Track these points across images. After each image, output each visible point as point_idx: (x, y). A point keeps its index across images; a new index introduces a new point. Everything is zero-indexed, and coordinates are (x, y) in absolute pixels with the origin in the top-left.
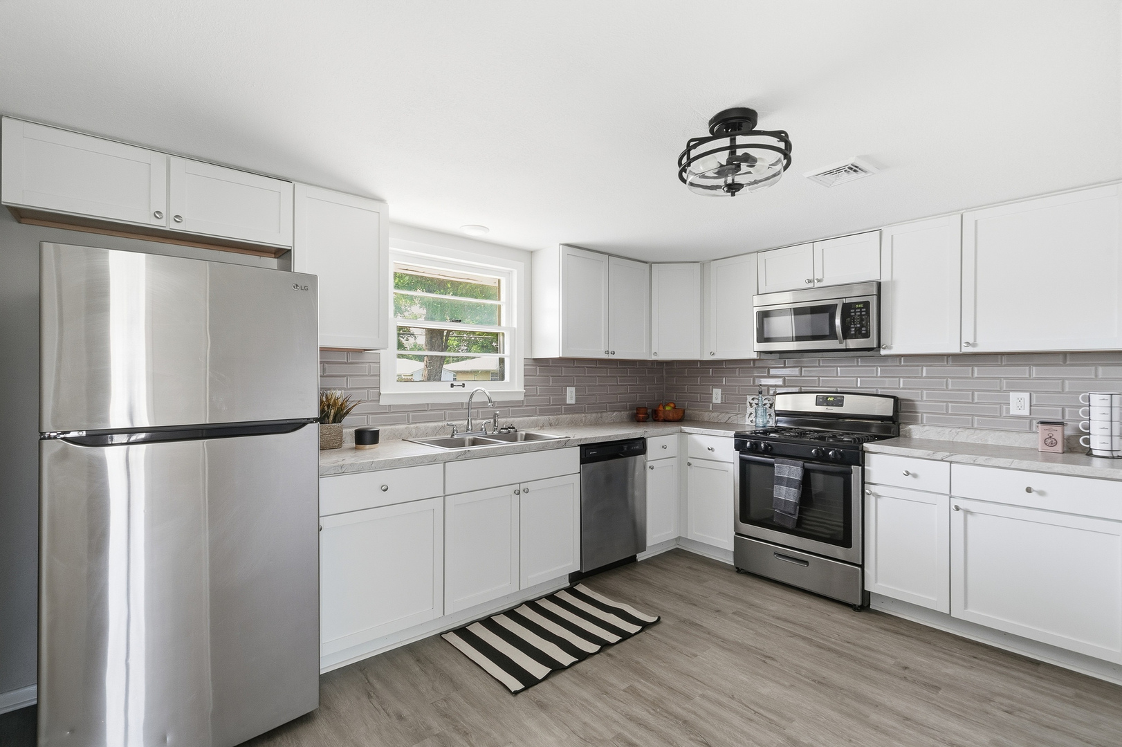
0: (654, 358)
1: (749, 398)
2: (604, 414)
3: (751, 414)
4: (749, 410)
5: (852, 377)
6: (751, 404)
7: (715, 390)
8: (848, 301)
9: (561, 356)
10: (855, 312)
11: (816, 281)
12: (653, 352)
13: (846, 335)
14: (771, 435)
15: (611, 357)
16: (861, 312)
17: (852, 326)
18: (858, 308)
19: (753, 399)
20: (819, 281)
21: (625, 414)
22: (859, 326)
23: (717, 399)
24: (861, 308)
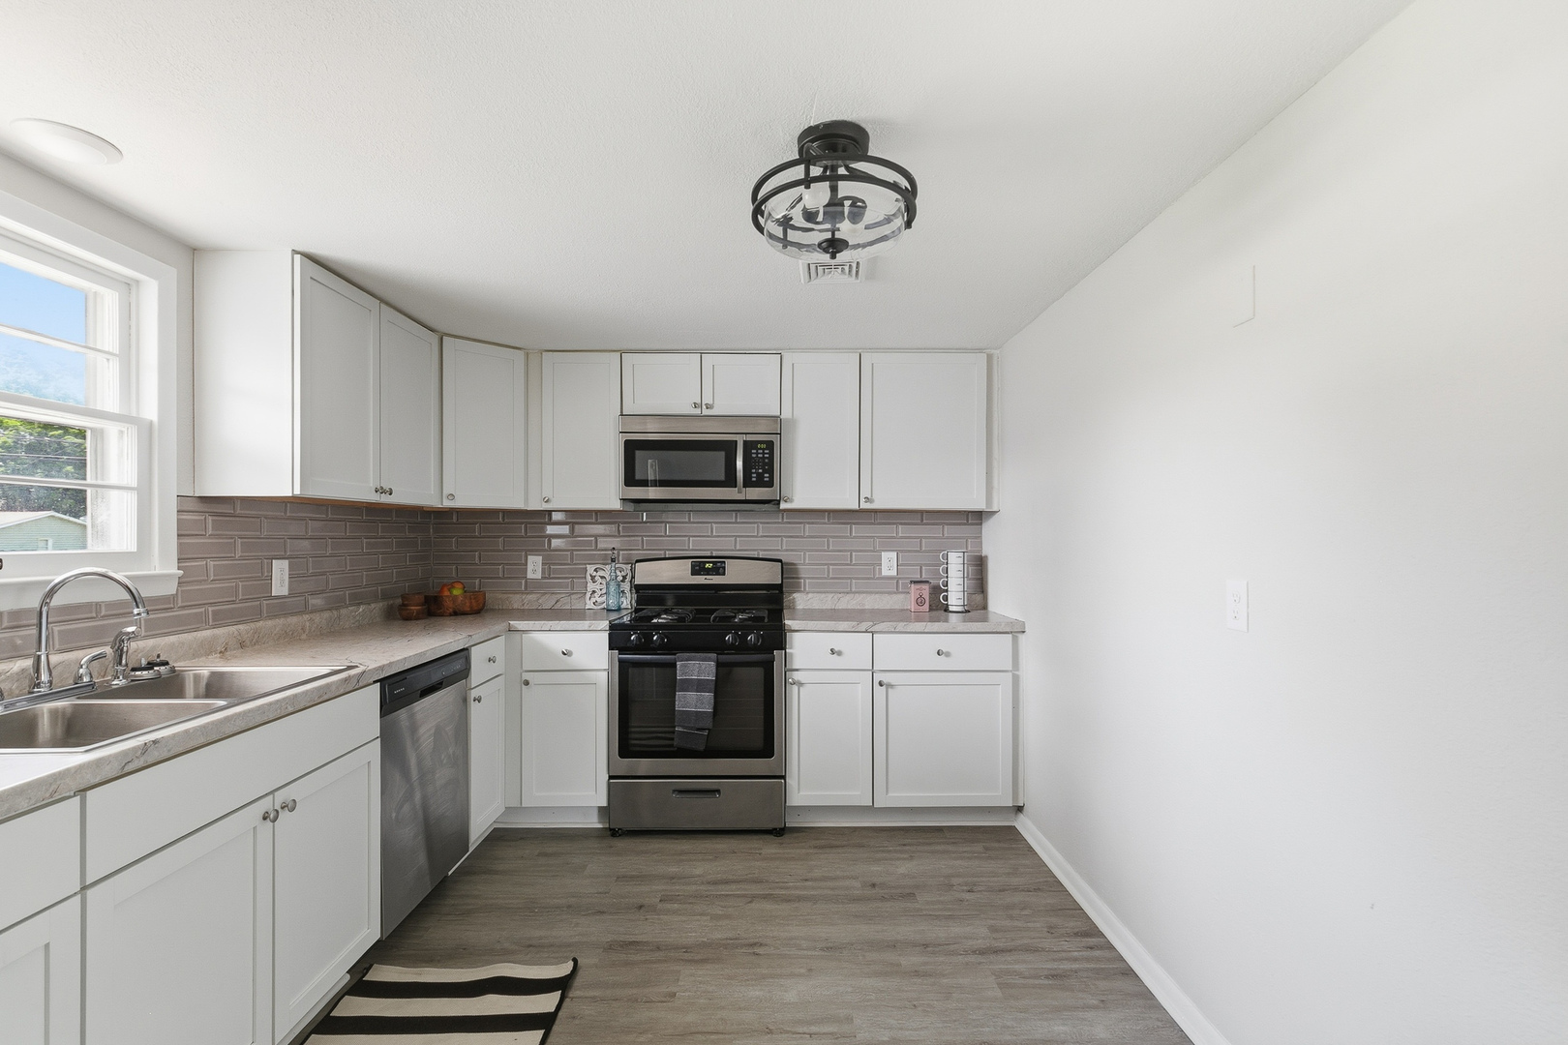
0: (447, 504)
1: (591, 569)
2: (344, 611)
3: (594, 592)
4: (591, 586)
5: (730, 536)
6: (593, 578)
7: (531, 559)
8: (750, 438)
9: (297, 492)
10: (757, 453)
11: (704, 407)
12: (446, 492)
13: (747, 483)
14: (655, 621)
15: (385, 499)
16: (764, 453)
17: (754, 471)
18: (760, 449)
19: (596, 570)
20: (708, 407)
21: (377, 607)
22: (760, 471)
23: (534, 571)
24: (763, 449)
